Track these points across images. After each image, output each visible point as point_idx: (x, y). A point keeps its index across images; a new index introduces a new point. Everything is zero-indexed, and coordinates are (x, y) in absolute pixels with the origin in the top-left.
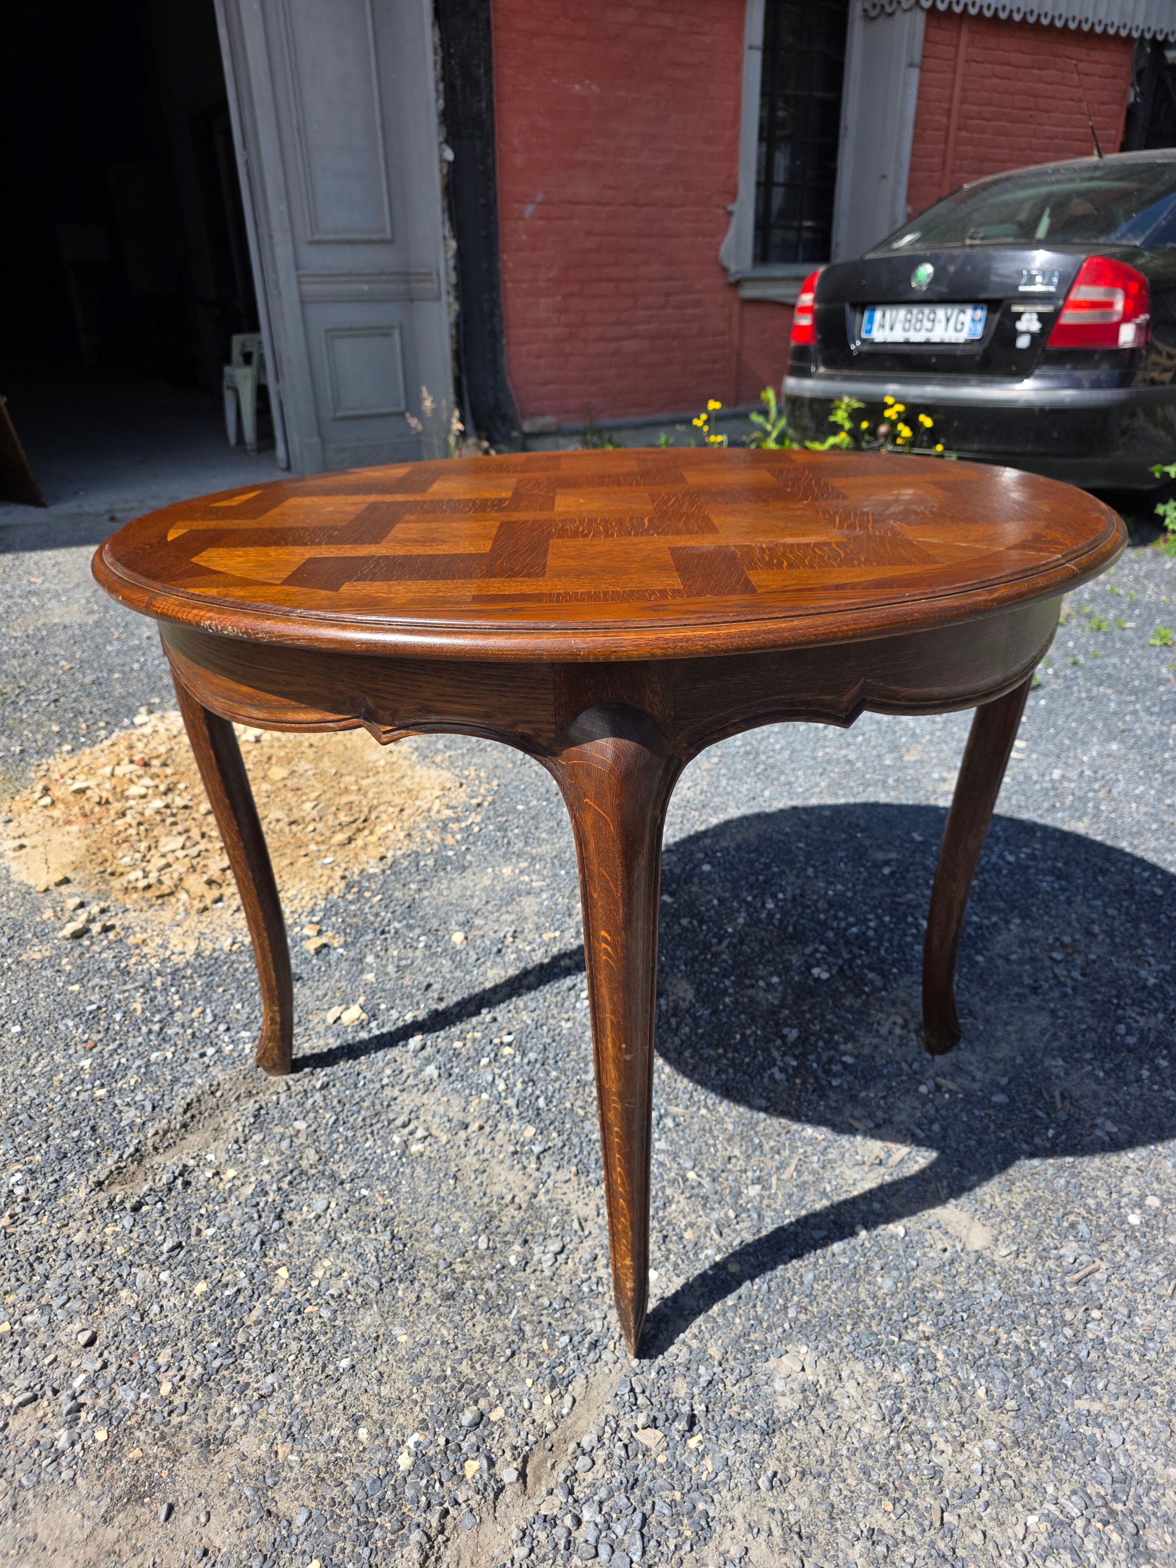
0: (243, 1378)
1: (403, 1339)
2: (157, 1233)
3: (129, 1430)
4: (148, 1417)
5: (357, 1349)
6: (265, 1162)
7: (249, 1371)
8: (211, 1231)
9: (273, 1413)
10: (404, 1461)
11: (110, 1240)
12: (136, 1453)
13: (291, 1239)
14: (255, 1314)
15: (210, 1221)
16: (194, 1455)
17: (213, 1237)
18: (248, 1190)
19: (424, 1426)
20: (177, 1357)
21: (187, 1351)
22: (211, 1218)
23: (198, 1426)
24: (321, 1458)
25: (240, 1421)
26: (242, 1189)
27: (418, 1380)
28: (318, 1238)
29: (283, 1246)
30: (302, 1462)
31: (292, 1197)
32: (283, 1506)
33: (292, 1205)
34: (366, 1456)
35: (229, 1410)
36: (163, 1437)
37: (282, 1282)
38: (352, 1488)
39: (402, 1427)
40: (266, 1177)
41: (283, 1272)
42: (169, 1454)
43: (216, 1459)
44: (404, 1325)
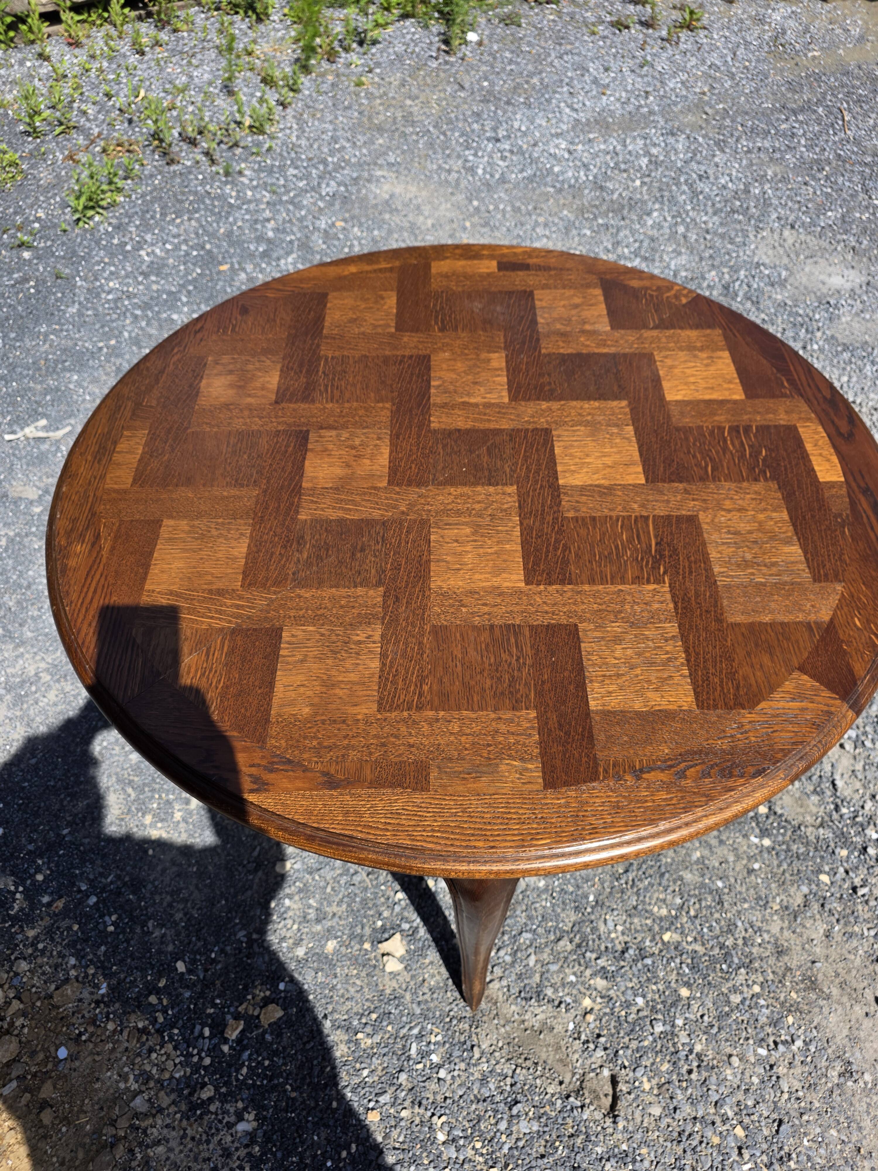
0: (740, 942)
1: (698, 854)
2: (646, 1043)
3: (782, 1004)
4: (772, 995)
5: (710, 879)
6: (573, 978)
7: (736, 939)
8: (640, 1001)
9: (756, 917)
10: (767, 842)
11: (654, 1082)
12: (793, 995)
13: (639, 939)
14: (698, 947)
15: (631, 1005)
16: (786, 958)
17: (644, 996)
18: (600, 983)
19: (746, 836)
20: (735, 990)
21: (730, 984)
22: (628, 1005)
23: (772, 961)
24: (773, 886)
25: (766, 936)
26: (599, 988)
27: (721, 842)
28: (636, 920)
29: (648, 943)
30: (778, 895)
31: (603, 948)
32: (799, 900)
33: (610, 945)
34: (767, 862)
35: (760, 945)
36: (780, 982)
37: (674, 935)
38: (785, 866)
39: (749, 847)
40: (588, 972)
41: (666, 937)
42: (788, 974)
43: (786, 944)
44: (690, 856)
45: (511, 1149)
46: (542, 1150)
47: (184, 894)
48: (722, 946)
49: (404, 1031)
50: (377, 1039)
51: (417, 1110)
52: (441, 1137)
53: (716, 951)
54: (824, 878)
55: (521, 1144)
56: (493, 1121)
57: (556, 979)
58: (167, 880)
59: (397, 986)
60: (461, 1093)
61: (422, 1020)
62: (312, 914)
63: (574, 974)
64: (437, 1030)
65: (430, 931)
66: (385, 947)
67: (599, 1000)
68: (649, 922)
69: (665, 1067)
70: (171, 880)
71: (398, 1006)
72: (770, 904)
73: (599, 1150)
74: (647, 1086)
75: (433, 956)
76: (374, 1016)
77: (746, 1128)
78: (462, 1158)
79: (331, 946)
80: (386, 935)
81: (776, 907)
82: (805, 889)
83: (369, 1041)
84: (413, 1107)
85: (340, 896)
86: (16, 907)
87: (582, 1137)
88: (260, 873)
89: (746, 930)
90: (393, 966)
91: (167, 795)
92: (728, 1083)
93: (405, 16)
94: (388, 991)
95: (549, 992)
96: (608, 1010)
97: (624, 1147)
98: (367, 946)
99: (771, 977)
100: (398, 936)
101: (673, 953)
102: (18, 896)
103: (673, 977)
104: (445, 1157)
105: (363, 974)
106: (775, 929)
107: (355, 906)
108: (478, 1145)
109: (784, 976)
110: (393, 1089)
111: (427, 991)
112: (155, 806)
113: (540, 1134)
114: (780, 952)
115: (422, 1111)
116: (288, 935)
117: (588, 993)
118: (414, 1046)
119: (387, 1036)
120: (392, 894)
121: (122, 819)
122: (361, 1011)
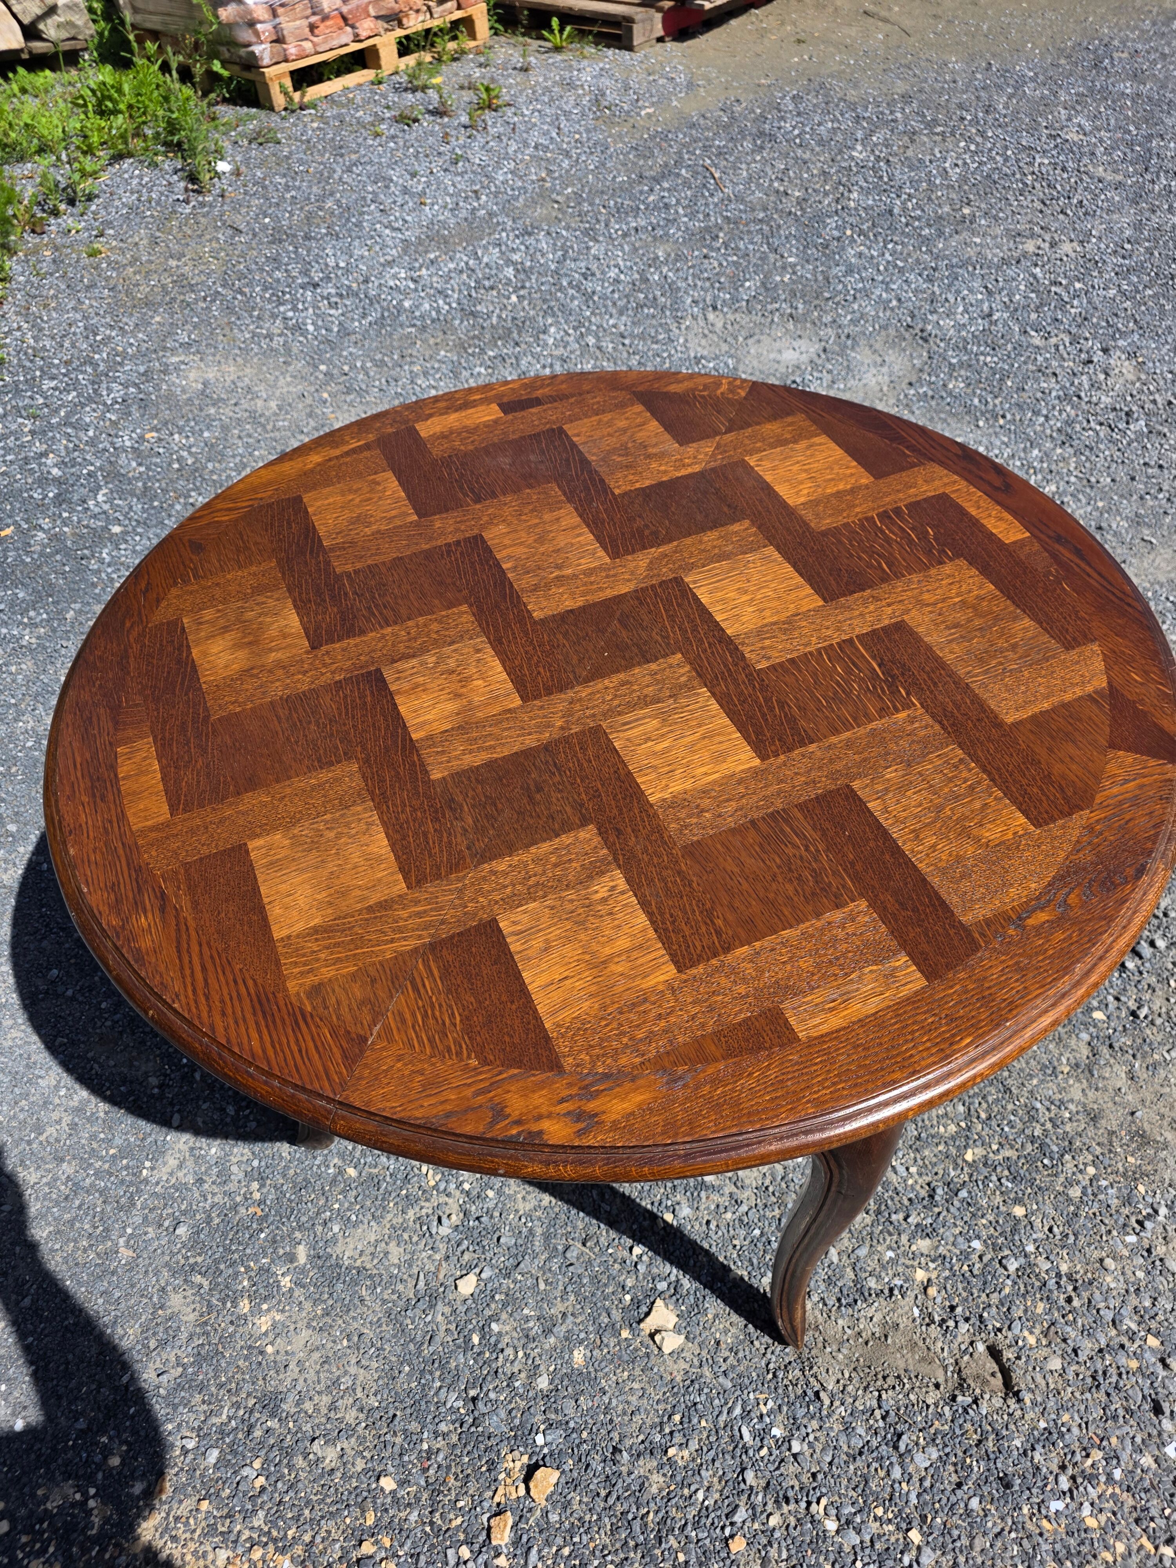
0: (1049, 1125)
2: (1007, 1290)
3: (1124, 1175)
4: (1109, 1170)
6: (890, 1254)
7: (1043, 1125)
8: (976, 1244)
9: (1050, 1089)
11: (1037, 1331)
12: (1130, 1159)
13: (941, 1172)
14: (1008, 1153)
15: (969, 1254)
16: (1103, 1122)
17: (978, 1237)
18: (923, 1245)
20: (1069, 1183)
21: (1062, 1179)
22: (965, 1255)
23: (1091, 1131)
24: (1051, 1046)
25: (1072, 1107)
26: (926, 1252)
28: (927, 1153)
29: (952, 1173)
30: (1061, 1054)
31: (906, 1203)
32: (1085, 1051)
33: (912, 1195)
35: (1070, 1119)
36: (1110, 1151)
37: (976, 1150)
40: (904, 1239)
41: (969, 1157)
42: (1114, 1139)
43: (1095, 1106)
45: (919, 1496)
46: (954, 1478)
47: (346, 1382)
48: (1033, 1139)
49: (724, 1417)
50: (694, 1445)
51: (785, 1508)
52: (831, 1525)
53: (1029, 1148)
54: (1098, 1015)
55: (927, 1484)
56: (882, 1473)
57: (873, 1264)
58: (311, 1375)
59: (687, 1366)
60: (829, 1459)
61: (739, 1393)
62: (535, 1328)
63: (890, 1248)
64: (762, 1396)
65: (696, 1277)
66: (649, 1324)
67: (932, 1265)
68: (941, 1148)
69: (1041, 1307)
70: (318, 1372)
71: (700, 1390)
72: (1059, 1069)
73: (1017, 1443)
74: (1032, 1340)
75: (714, 1306)
76: (677, 1418)
77: (1157, 1335)
78: (867, 1538)
79: (579, 1356)
80: (644, 1309)
81: (1066, 1069)
82: (1085, 1036)
83: (686, 1453)
84: (779, 1507)
85: (561, 1287)
86: (96, 1520)
87: (992, 1437)
88: (440, 1307)
89: (1048, 1109)
90: (671, 1342)
91: (256, 1262)
92: (1115, 1293)
93: (118, 157)
94: (679, 1379)
95: (872, 1283)
96: (947, 1273)
97: (1043, 1424)
98: (625, 1334)
99: (1098, 1150)
100: (659, 1303)
101: (985, 1172)
102: (92, 1503)
103: (998, 1199)
104: (847, 1549)
105: (638, 1371)
106: (1077, 1095)
107: (587, 1291)
108: (880, 1512)
109: (1111, 1143)
110: (744, 1498)
111: (727, 1354)
112: (245, 1283)
113: (943, 1460)
114: (1094, 1118)
115: (792, 1506)
116: (516, 1370)
117: (916, 1263)
118: (744, 1430)
119: (705, 1434)
120: (626, 1253)
121: (206, 1323)
122: (657, 1420)
